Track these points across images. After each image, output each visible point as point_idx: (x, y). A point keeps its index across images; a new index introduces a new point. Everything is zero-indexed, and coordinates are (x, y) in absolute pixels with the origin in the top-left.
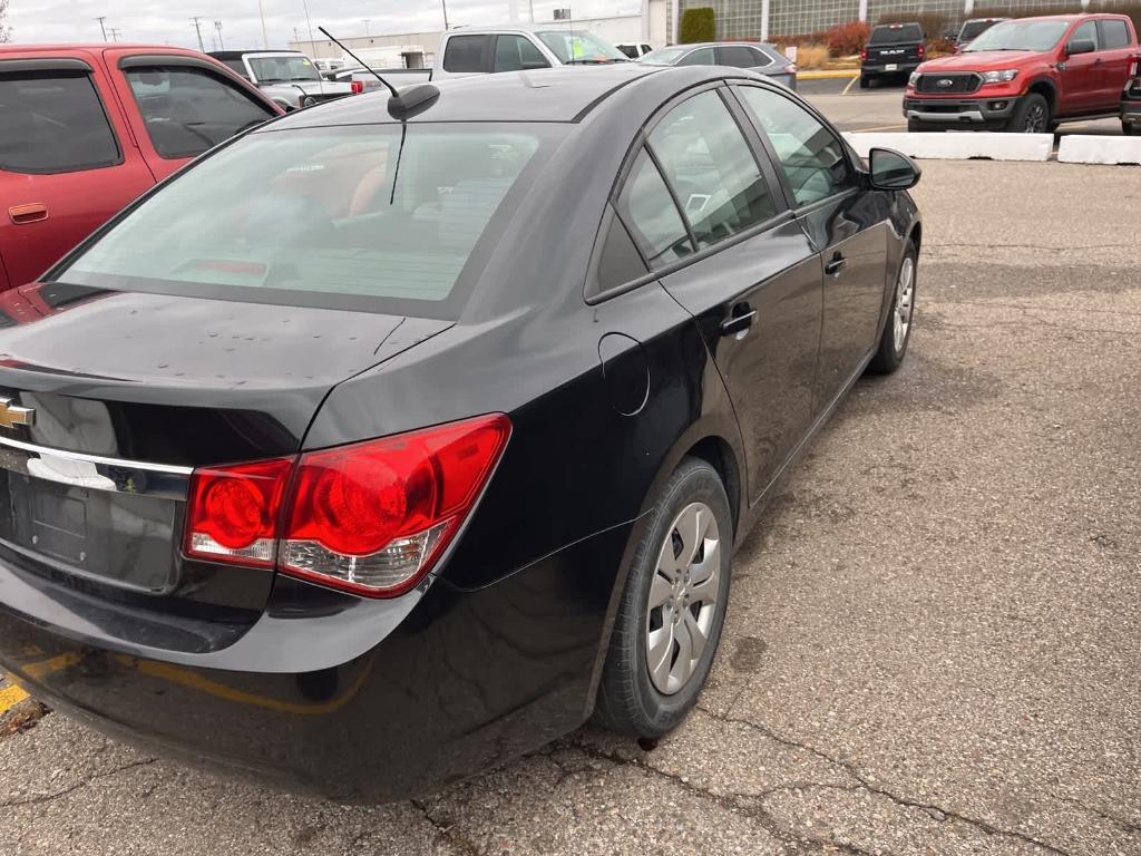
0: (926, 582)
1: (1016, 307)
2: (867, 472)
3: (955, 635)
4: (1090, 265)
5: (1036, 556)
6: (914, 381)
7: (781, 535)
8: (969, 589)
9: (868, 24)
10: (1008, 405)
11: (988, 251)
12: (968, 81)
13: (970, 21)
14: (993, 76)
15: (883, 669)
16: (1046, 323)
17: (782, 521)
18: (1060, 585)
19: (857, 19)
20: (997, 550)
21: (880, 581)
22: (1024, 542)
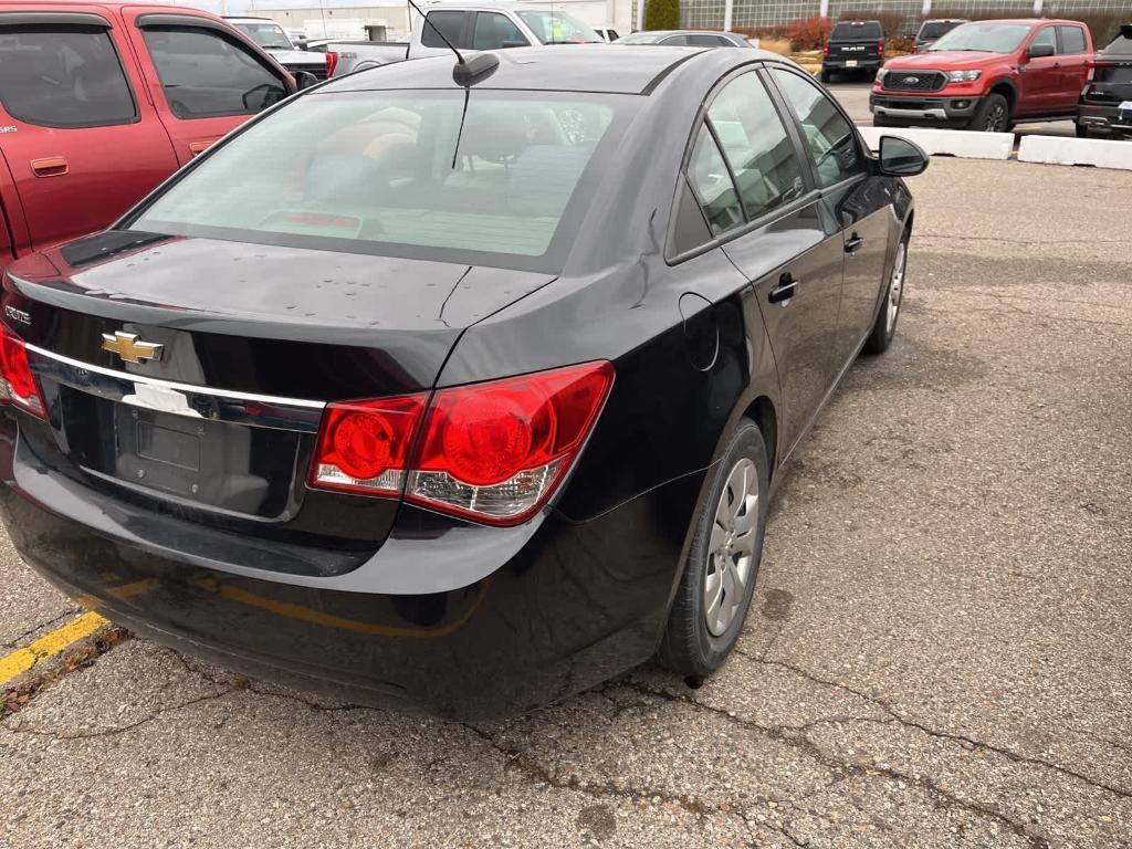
0: (934, 543)
1: (991, 295)
2: (868, 443)
3: (967, 590)
4: (1057, 259)
5: (1033, 520)
6: (904, 361)
7: (795, 498)
8: (974, 549)
9: (829, 20)
10: (993, 385)
11: (960, 243)
12: (933, 80)
13: (929, 22)
14: (958, 75)
15: (903, 618)
16: (1021, 311)
17: (794, 486)
18: (1058, 547)
19: (818, 14)
20: (996, 515)
21: (891, 541)
22: (1020, 508)
